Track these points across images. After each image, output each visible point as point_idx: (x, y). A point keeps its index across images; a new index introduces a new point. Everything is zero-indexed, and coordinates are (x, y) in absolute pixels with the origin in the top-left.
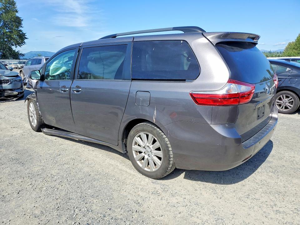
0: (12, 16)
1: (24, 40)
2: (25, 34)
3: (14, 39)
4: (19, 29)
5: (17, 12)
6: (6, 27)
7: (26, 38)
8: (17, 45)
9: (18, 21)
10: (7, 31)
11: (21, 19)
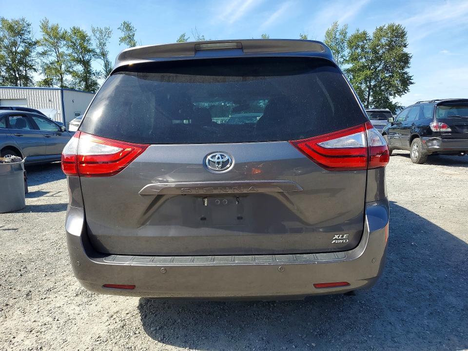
0: (396, 53)
1: (408, 87)
2: (411, 77)
3: (394, 86)
4: (404, 71)
5: (405, 46)
6: (387, 70)
7: (412, 83)
8: (396, 95)
9: (405, 60)
10: (387, 75)
11: (410, 55)
